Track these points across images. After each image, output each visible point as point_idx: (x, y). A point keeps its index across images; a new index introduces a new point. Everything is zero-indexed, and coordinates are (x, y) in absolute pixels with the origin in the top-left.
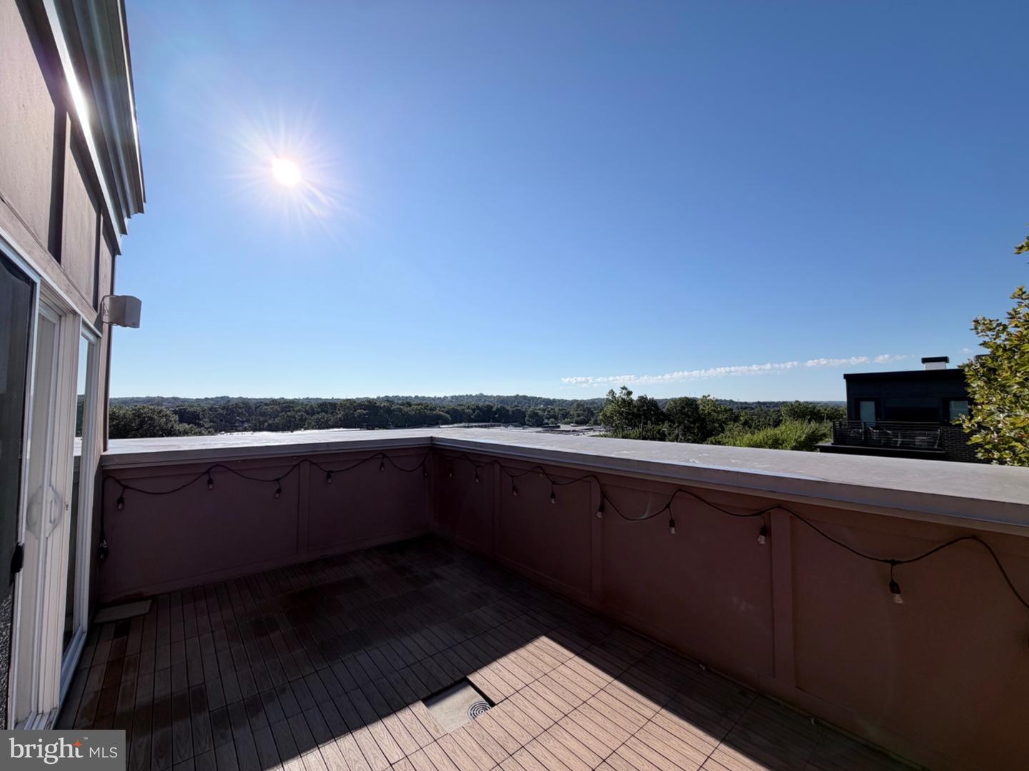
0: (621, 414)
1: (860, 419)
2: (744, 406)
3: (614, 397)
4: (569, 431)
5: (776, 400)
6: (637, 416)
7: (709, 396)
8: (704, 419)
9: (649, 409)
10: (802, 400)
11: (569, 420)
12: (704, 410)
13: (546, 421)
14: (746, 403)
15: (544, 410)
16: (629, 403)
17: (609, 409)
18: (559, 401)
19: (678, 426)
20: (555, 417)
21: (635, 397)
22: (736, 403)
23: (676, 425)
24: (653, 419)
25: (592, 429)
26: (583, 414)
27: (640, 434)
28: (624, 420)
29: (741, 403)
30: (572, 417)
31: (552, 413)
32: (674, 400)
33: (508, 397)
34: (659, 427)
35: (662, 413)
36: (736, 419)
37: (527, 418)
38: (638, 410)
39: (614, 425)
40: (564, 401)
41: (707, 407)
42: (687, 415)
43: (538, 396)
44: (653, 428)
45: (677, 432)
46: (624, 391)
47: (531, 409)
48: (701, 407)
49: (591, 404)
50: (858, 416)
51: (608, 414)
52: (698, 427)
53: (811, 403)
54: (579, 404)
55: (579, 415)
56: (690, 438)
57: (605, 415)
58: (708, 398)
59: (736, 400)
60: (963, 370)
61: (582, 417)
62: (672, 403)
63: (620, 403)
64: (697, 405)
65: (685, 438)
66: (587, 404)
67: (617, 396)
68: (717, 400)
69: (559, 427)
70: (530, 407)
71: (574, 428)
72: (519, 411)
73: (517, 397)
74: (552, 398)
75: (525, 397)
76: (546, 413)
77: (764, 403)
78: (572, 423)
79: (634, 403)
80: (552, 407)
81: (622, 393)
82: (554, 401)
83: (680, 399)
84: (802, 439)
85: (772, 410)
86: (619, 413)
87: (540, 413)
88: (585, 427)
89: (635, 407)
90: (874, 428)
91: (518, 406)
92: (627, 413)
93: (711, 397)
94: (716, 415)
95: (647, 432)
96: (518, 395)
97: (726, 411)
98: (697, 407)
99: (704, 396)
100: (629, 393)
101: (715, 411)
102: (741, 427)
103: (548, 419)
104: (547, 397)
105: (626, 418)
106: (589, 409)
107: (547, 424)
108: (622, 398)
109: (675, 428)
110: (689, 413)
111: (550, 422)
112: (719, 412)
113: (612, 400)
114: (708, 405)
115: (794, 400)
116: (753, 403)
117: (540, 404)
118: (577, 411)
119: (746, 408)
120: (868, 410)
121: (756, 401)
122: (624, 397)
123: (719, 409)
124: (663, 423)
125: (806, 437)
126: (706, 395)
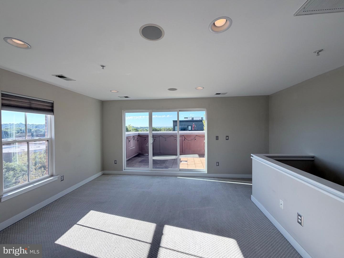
7: (130, 125)
12: (129, 129)
58: (130, 126)
85: (145, 129)
99: (129, 125)
123: (133, 129)
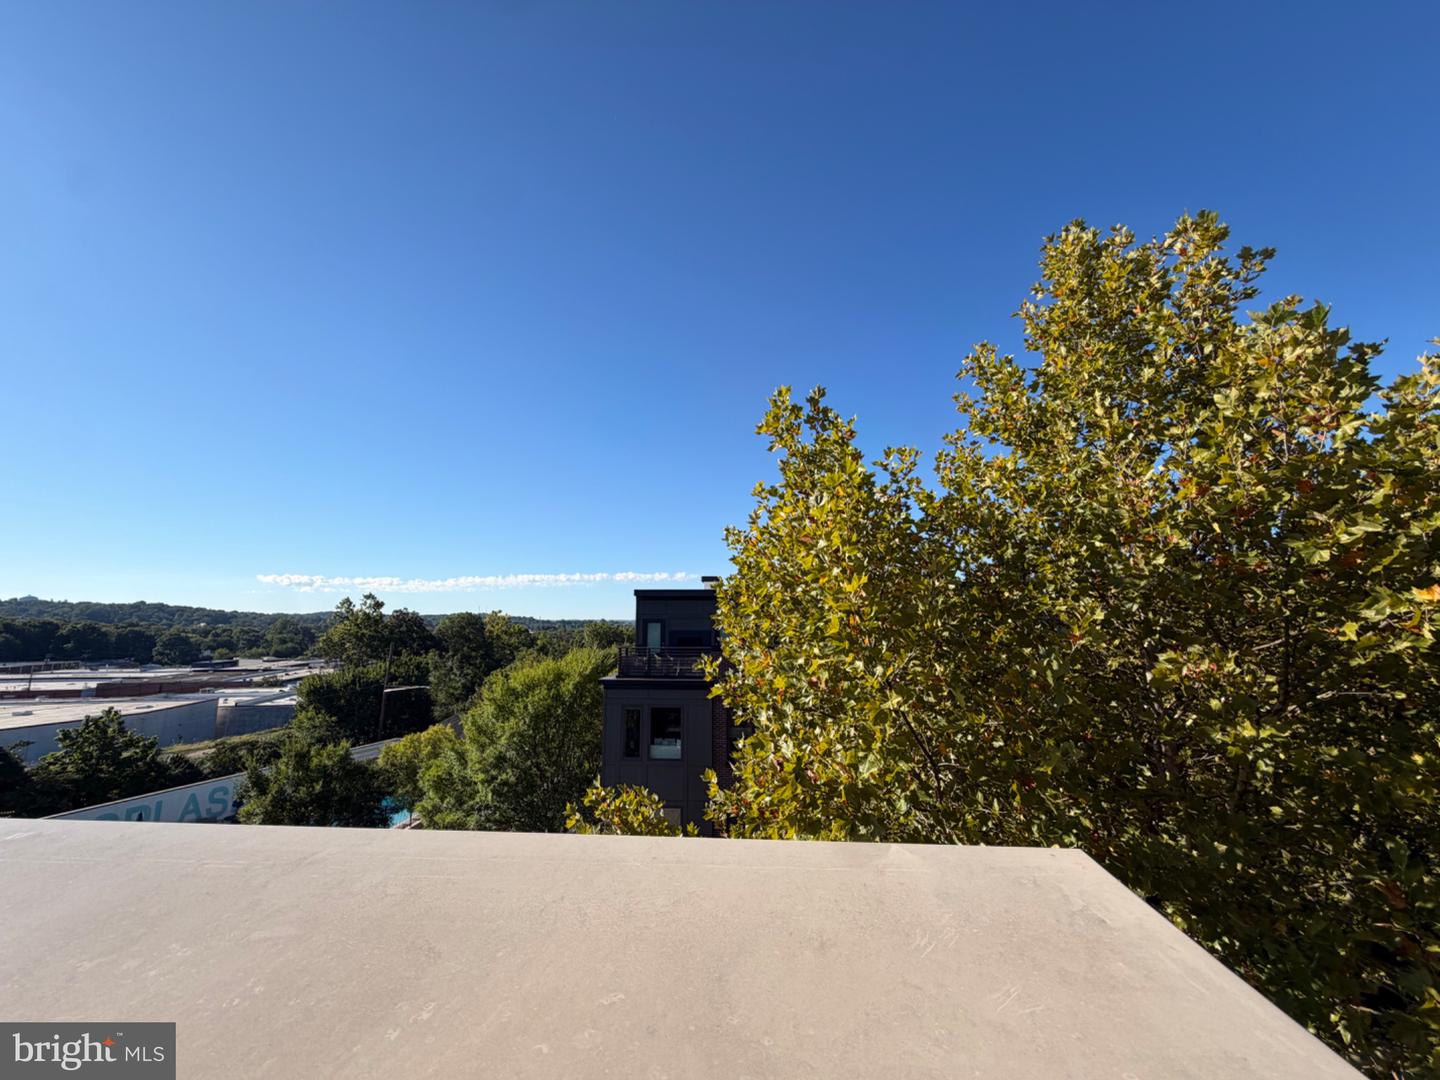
0: (360, 638)
1: (646, 645)
2: (546, 625)
3: (350, 610)
4: (257, 671)
5: (582, 619)
6: (385, 641)
7: (500, 612)
8: (492, 643)
9: (410, 631)
10: (607, 619)
11: (260, 650)
12: (491, 632)
13: (207, 653)
14: (548, 622)
15: (206, 633)
16: (377, 621)
17: (337, 632)
18: (246, 615)
19: (453, 656)
20: (231, 646)
21: (387, 611)
22: (538, 621)
23: (450, 653)
24: (415, 645)
25: (307, 665)
26: (292, 640)
27: (385, 671)
28: (364, 649)
29: (543, 622)
30: (269, 644)
31: (224, 638)
32: (451, 618)
33: (112, 606)
34: (419, 659)
35: (432, 637)
36: (531, 643)
37: (158, 648)
38: (392, 632)
39: (344, 657)
40: (255, 616)
41: (497, 627)
42: (467, 639)
43: (195, 606)
44: (410, 660)
45: (450, 664)
46: (369, 602)
47: (173, 630)
48: (489, 627)
49: (313, 621)
50: (645, 643)
51: (336, 639)
52: (482, 657)
53: (617, 622)
54: (285, 623)
55: (283, 641)
56: (469, 671)
57: (329, 640)
58: (499, 615)
59: (538, 618)
60: (715, 591)
61: (290, 645)
62: (447, 621)
63: (359, 621)
64: (482, 624)
65: (462, 672)
66: (305, 621)
67: (355, 609)
68: (510, 618)
69: (236, 664)
70: (171, 626)
71: (267, 665)
72: (140, 635)
73: (140, 606)
74: (228, 609)
75: (161, 607)
76: (210, 637)
77: (569, 622)
78: (268, 655)
79: (386, 620)
80: (227, 627)
81: (365, 604)
82: (234, 615)
83: (459, 615)
84: (587, 672)
85: (576, 631)
86: (356, 637)
87: (194, 638)
88: (293, 662)
89: (386, 627)
90: (658, 654)
91: (137, 625)
92: (372, 638)
93: (503, 614)
94: (507, 638)
95: (398, 667)
96: (143, 603)
97: (521, 632)
98: (482, 626)
99: (494, 612)
100: (379, 605)
101: (506, 633)
102: (535, 654)
103: (213, 649)
104: (216, 608)
105: (368, 646)
106: (307, 632)
107: (211, 658)
108: (365, 613)
109: (448, 659)
110: (471, 636)
111: (216, 654)
112: (511, 635)
113: (346, 613)
114: (498, 624)
115: (600, 619)
116: (558, 622)
117: (199, 620)
118: (280, 633)
119: (548, 628)
120: (654, 633)
121: (559, 619)
122: (367, 611)
123: (512, 630)
124: (427, 653)
125: (592, 669)
126: (496, 610)
